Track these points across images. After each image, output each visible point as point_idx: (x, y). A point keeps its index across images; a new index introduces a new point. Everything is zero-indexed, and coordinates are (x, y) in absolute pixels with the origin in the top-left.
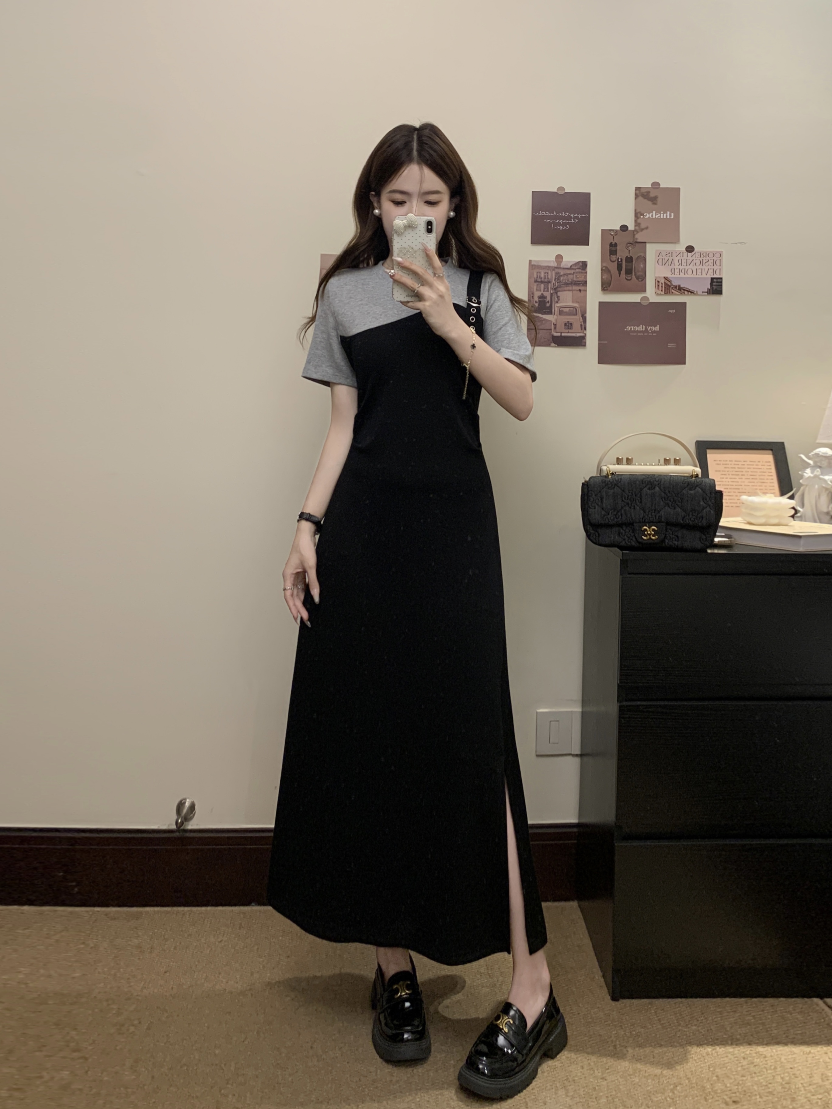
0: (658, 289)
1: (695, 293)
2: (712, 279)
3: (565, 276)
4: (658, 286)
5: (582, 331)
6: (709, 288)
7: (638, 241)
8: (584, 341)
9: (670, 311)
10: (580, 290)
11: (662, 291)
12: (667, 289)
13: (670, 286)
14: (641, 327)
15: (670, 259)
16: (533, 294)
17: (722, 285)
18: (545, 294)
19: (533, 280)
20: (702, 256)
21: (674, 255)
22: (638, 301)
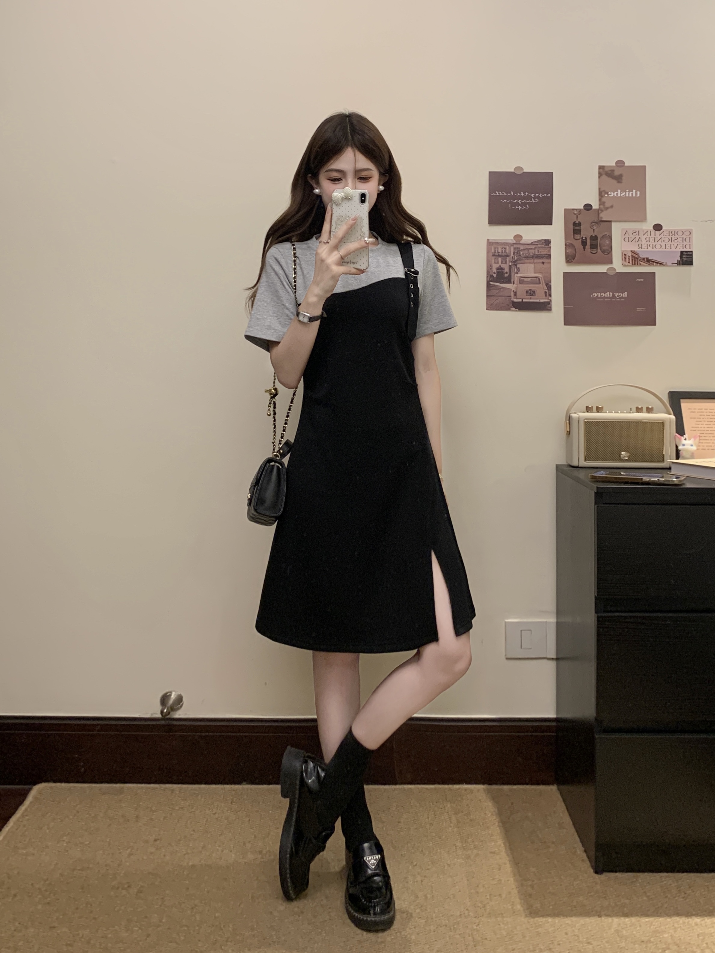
0: (625, 261)
1: (664, 264)
2: (682, 252)
3: (526, 250)
4: (625, 258)
5: (546, 298)
6: (679, 260)
7: (603, 220)
8: (549, 306)
9: (638, 280)
10: (543, 263)
11: (629, 262)
12: (635, 261)
13: (637, 259)
14: (608, 294)
15: (638, 237)
16: (491, 266)
17: (692, 257)
18: (503, 266)
19: (491, 254)
20: (671, 234)
21: (641, 233)
22: (604, 271)
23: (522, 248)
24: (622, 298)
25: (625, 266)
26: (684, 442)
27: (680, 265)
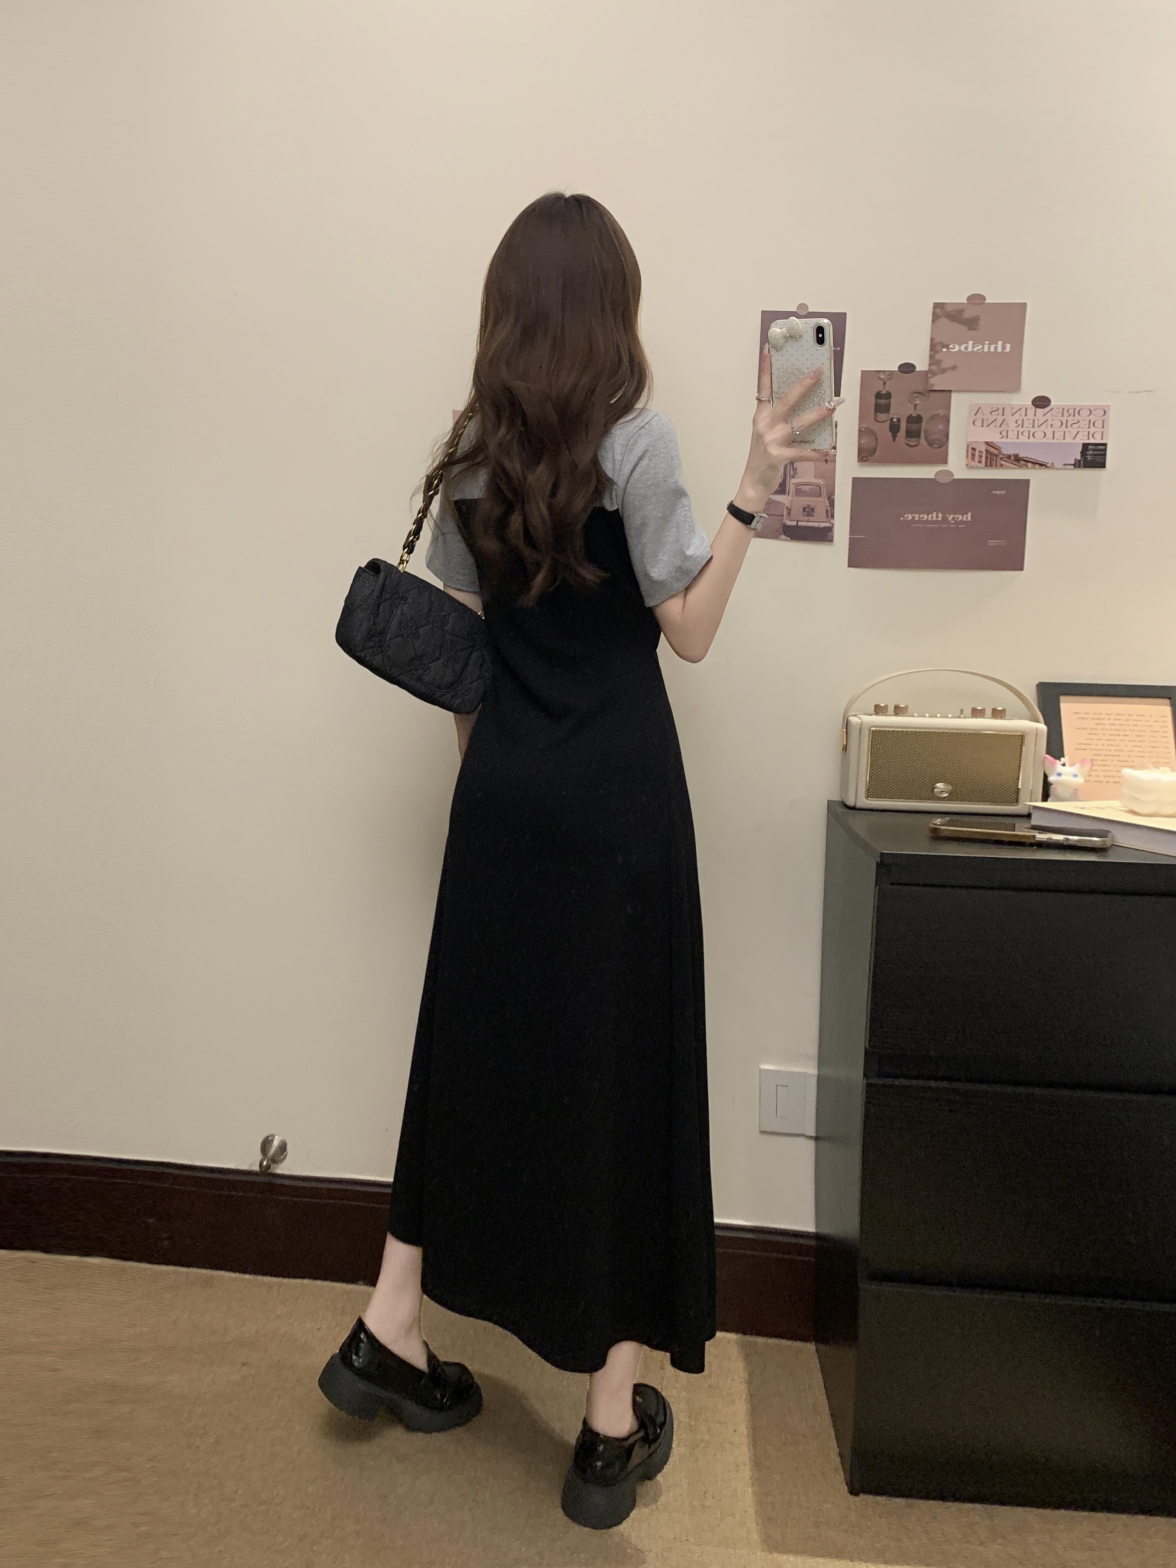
0: (974, 459)
2: (1085, 446)
4: (974, 455)
5: (826, 520)
7: (935, 389)
11: (980, 462)
12: (992, 460)
13: (997, 456)
14: (935, 516)
15: (1000, 419)
17: (1105, 454)
20: (1066, 414)
21: (1008, 412)
22: (932, 476)
24: (963, 522)
25: (972, 467)
27: (1079, 467)
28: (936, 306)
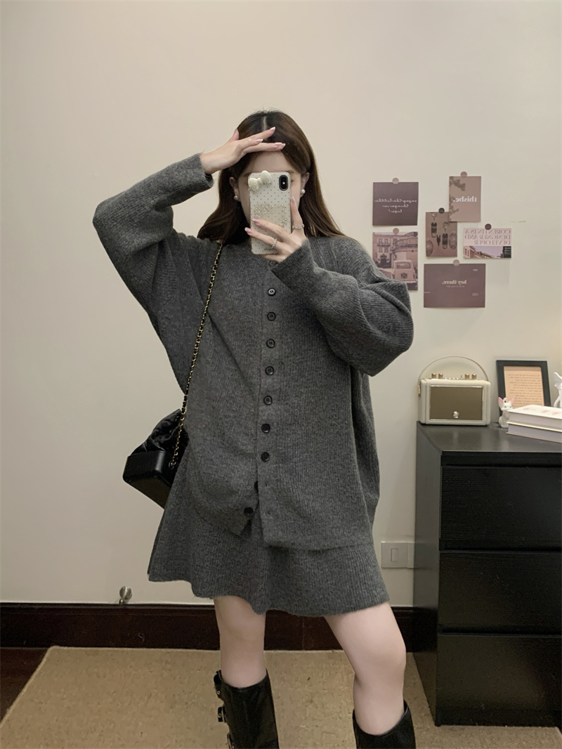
0: (466, 254)
1: (492, 257)
2: (504, 247)
3: (401, 241)
4: (466, 252)
5: (414, 280)
6: (502, 254)
7: (451, 220)
8: (415, 286)
9: (474, 270)
10: (413, 251)
11: (468, 256)
12: (472, 254)
13: (474, 252)
14: (454, 282)
15: (474, 235)
16: (376, 254)
17: (510, 252)
18: (386, 254)
19: (376, 245)
20: (497, 232)
21: (477, 232)
22: (452, 263)
23: (398, 239)
24: (463, 285)
25: (466, 258)
26: (505, 404)
27: (501, 258)
28: (451, 178)
